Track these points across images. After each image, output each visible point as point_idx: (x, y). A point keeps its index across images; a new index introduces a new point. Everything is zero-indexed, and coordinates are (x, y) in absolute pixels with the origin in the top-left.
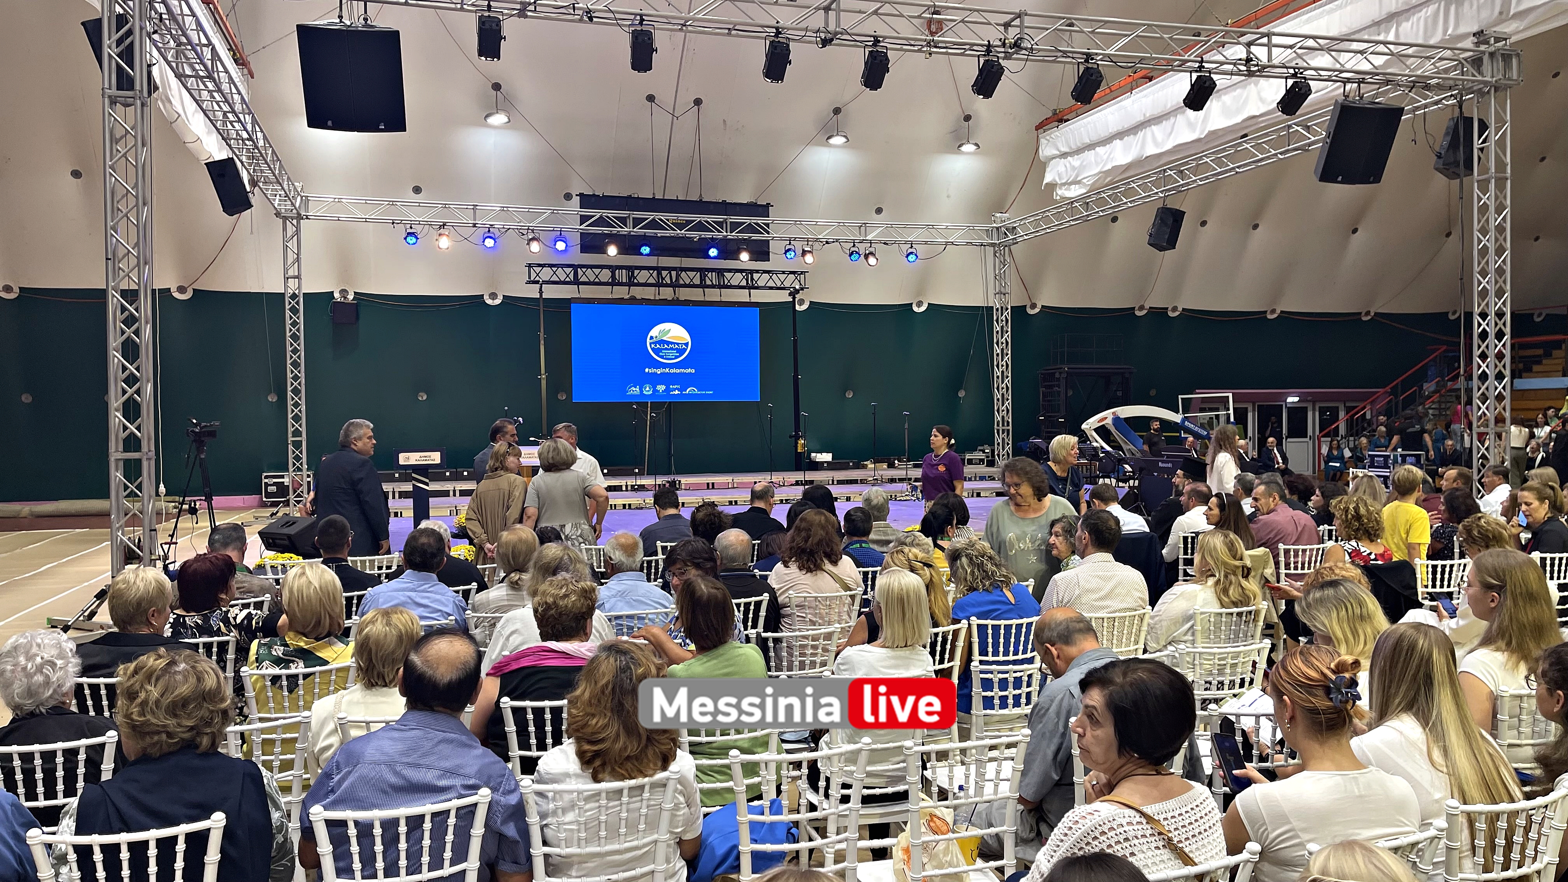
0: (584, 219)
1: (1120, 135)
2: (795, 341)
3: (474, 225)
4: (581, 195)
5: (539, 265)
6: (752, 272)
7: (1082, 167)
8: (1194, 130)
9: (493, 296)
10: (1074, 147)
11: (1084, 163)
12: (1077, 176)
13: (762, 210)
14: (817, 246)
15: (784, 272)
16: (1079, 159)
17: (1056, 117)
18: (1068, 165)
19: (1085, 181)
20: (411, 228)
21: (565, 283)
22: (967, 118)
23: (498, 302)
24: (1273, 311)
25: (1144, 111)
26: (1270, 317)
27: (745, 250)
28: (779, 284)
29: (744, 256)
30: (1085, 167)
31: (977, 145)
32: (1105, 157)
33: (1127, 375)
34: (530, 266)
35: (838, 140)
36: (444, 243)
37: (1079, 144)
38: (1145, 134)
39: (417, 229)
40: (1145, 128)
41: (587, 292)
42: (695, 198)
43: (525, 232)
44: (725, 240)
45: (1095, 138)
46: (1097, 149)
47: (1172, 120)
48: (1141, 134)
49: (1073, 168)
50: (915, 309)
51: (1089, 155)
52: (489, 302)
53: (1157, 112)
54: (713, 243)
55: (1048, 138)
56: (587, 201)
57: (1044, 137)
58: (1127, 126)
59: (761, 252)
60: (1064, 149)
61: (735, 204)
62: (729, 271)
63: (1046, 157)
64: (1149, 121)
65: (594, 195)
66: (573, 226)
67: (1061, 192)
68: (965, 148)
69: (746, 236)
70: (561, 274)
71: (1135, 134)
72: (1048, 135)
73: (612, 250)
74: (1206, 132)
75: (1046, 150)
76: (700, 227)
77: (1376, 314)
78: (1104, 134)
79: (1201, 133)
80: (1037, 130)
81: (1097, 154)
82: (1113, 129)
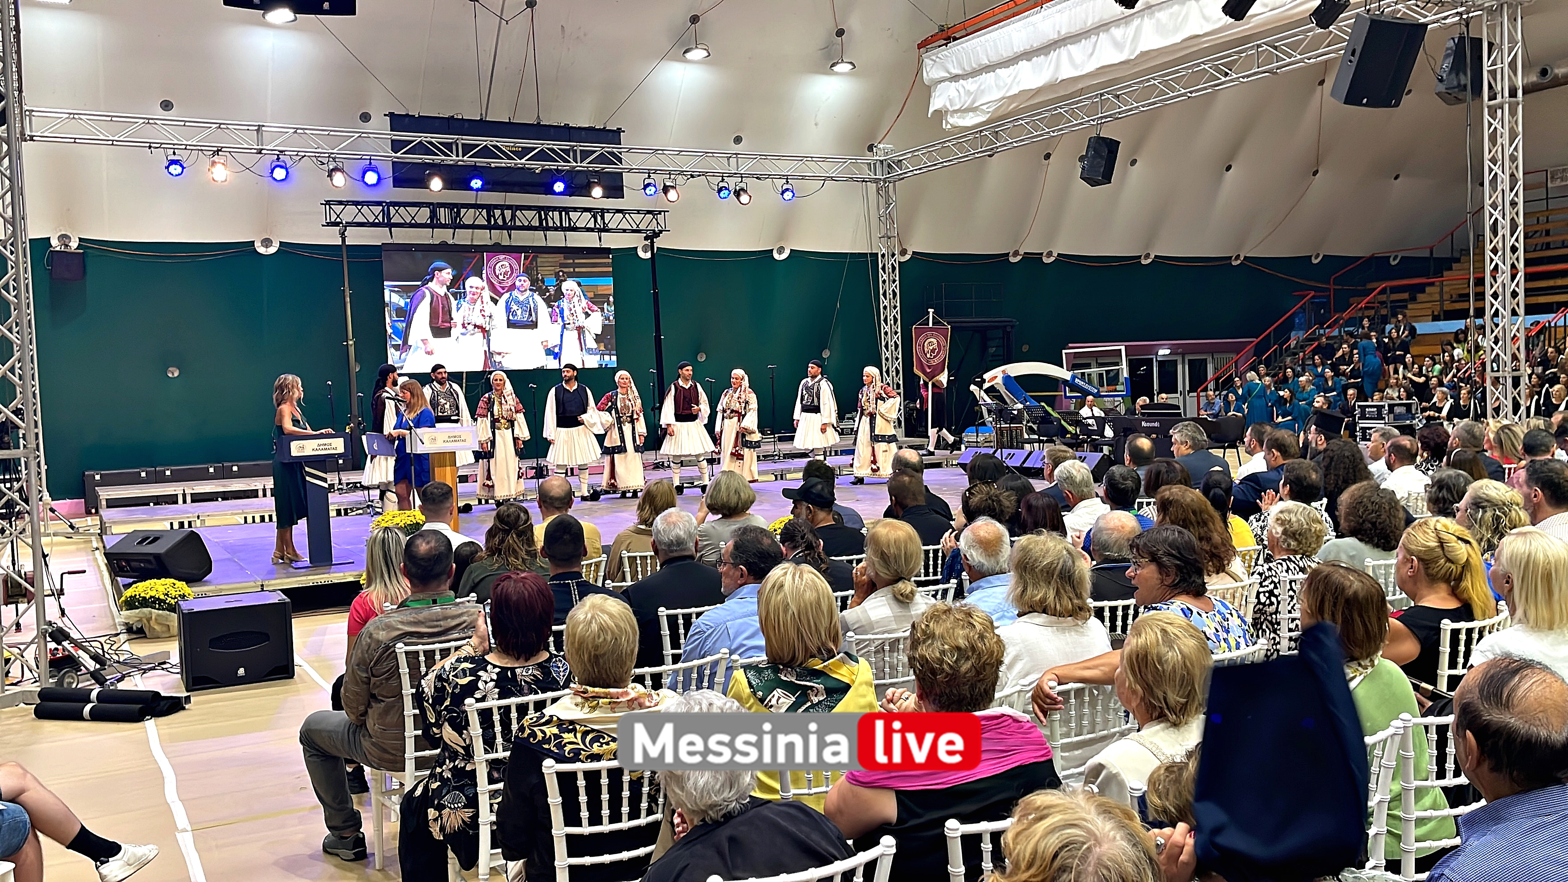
0: (396, 146)
1: (1027, 55)
2: (656, 295)
3: (259, 152)
4: (391, 115)
5: (340, 203)
6: (603, 211)
7: (980, 92)
8: (1122, 51)
9: (267, 242)
10: (968, 69)
11: (982, 87)
12: (974, 102)
13: (614, 136)
14: (680, 179)
15: (639, 212)
16: (976, 82)
17: (945, 36)
18: (962, 90)
19: (984, 107)
20: (174, 153)
21: (373, 225)
22: (840, 33)
23: (272, 250)
24: (1147, 256)
25: (1058, 29)
26: (1144, 262)
27: (598, 184)
28: (635, 227)
29: (597, 192)
30: (983, 91)
31: (851, 63)
32: (1009, 81)
33: (1009, 329)
34: (328, 203)
35: (697, 54)
36: (220, 173)
37: (974, 66)
38: (1059, 55)
39: (181, 155)
40: (1060, 47)
41: (402, 236)
42: (532, 121)
43: (325, 161)
44: (572, 172)
45: (995, 59)
46: (998, 71)
47: (1094, 38)
48: (1053, 55)
49: (969, 93)
50: (776, 256)
51: (987, 78)
52: (261, 250)
53: (1075, 29)
54: (557, 176)
55: (934, 58)
56: (398, 122)
57: (928, 57)
58: (1036, 45)
59: (615, 189)
60: (957, 71)
61: (579, 128)
62: (575, 209)
63: (932, 80)
64: (1064, 39)
65: (407, 115)
66: (384, 155)
67: (955, 121)
68: (838, 68)
69: (598, 167)
70: (371, 214)
71: (1047, 54)
72: (933, 55)
73: (436, 184)
74: (1137, 52)
75: (932, 71)
76: (542, 156)
77: (1245, 258)
78: (1007, 54)
79: (1132, 53)
80: (919, 48)
81: (998, 77)
82: (1020, 47)
